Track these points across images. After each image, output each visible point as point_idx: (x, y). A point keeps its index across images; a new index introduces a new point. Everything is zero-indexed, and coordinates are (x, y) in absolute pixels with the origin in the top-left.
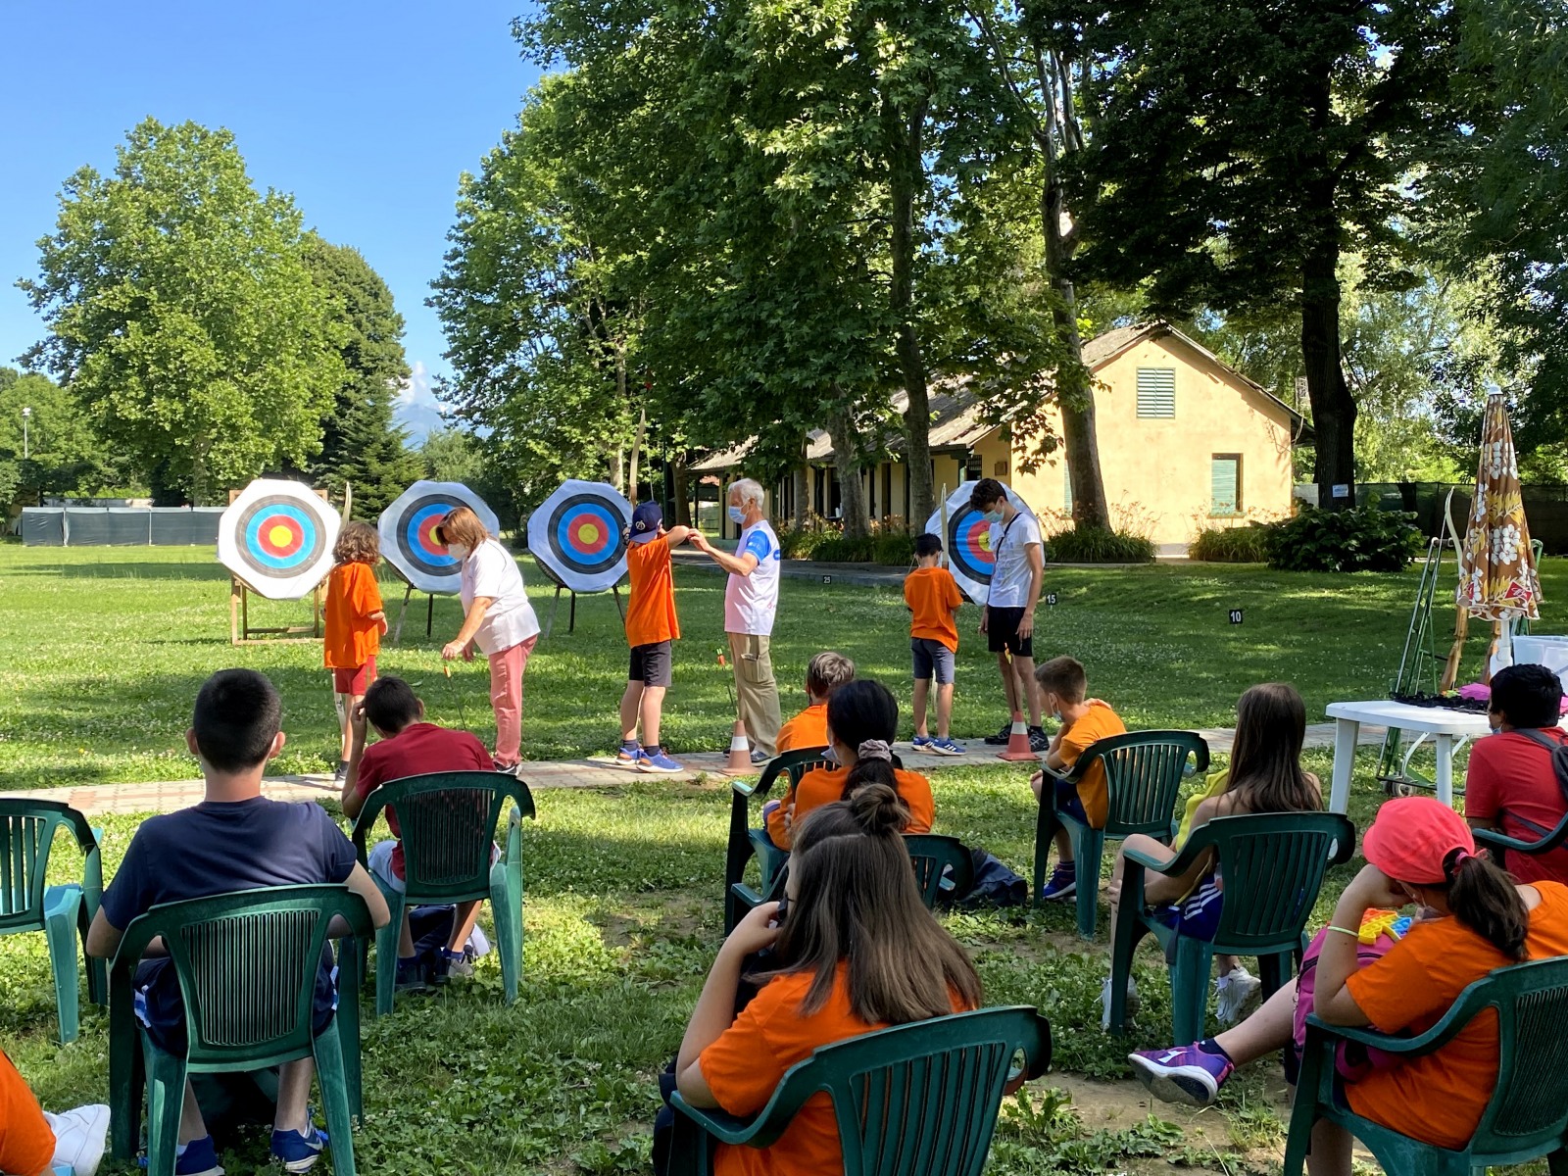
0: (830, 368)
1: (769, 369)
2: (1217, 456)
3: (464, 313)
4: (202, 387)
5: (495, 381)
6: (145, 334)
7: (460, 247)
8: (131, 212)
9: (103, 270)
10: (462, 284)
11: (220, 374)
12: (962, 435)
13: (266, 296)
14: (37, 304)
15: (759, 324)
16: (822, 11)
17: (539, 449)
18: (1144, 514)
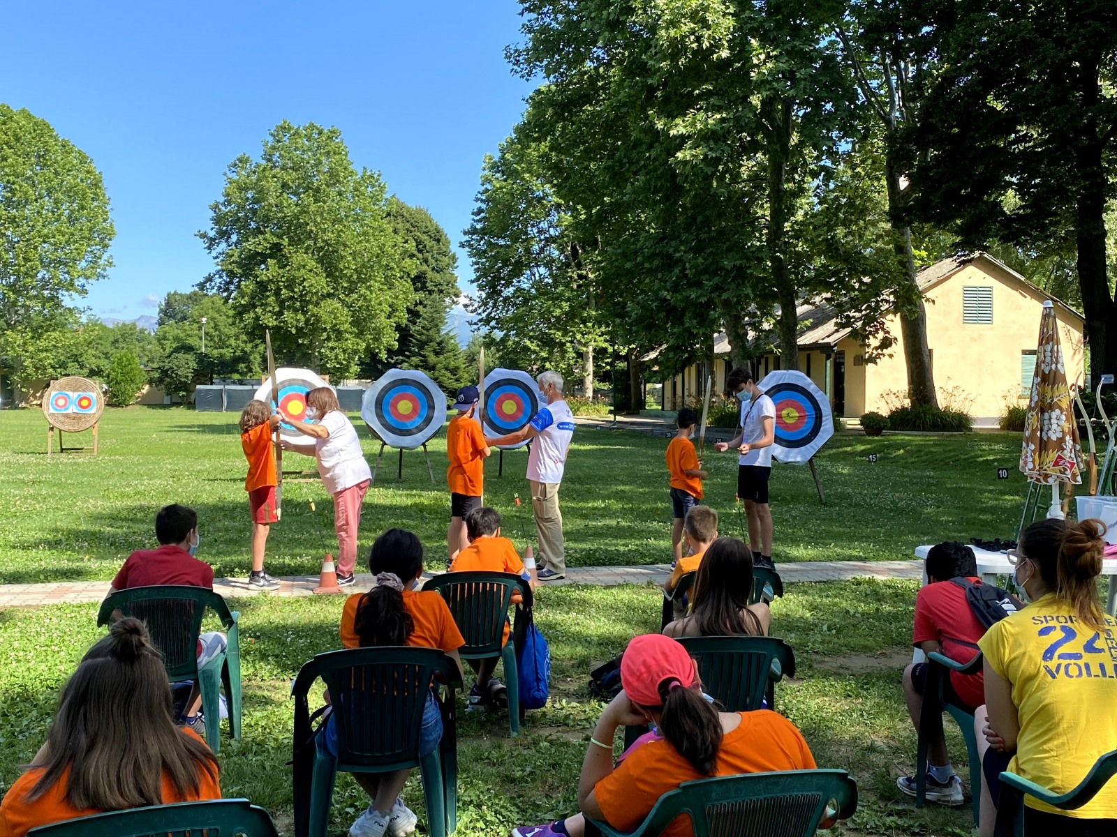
0: (717, 288)
1: (675, 289)
2: (1025, 352)
3: (485, 252)
4: (317, 304)
5: (507, 298)
6: (280, 268)
7: (484, 206)
8: (272, 185)
9: (253, 225)
10: (483, 232)
11: (329, 295)
12: (828, 336)
13: (361, 242)
14: (209, 248)
15: (669, 256)
16: (710, 32)
17: (533, 347)
18: (964, 395)
